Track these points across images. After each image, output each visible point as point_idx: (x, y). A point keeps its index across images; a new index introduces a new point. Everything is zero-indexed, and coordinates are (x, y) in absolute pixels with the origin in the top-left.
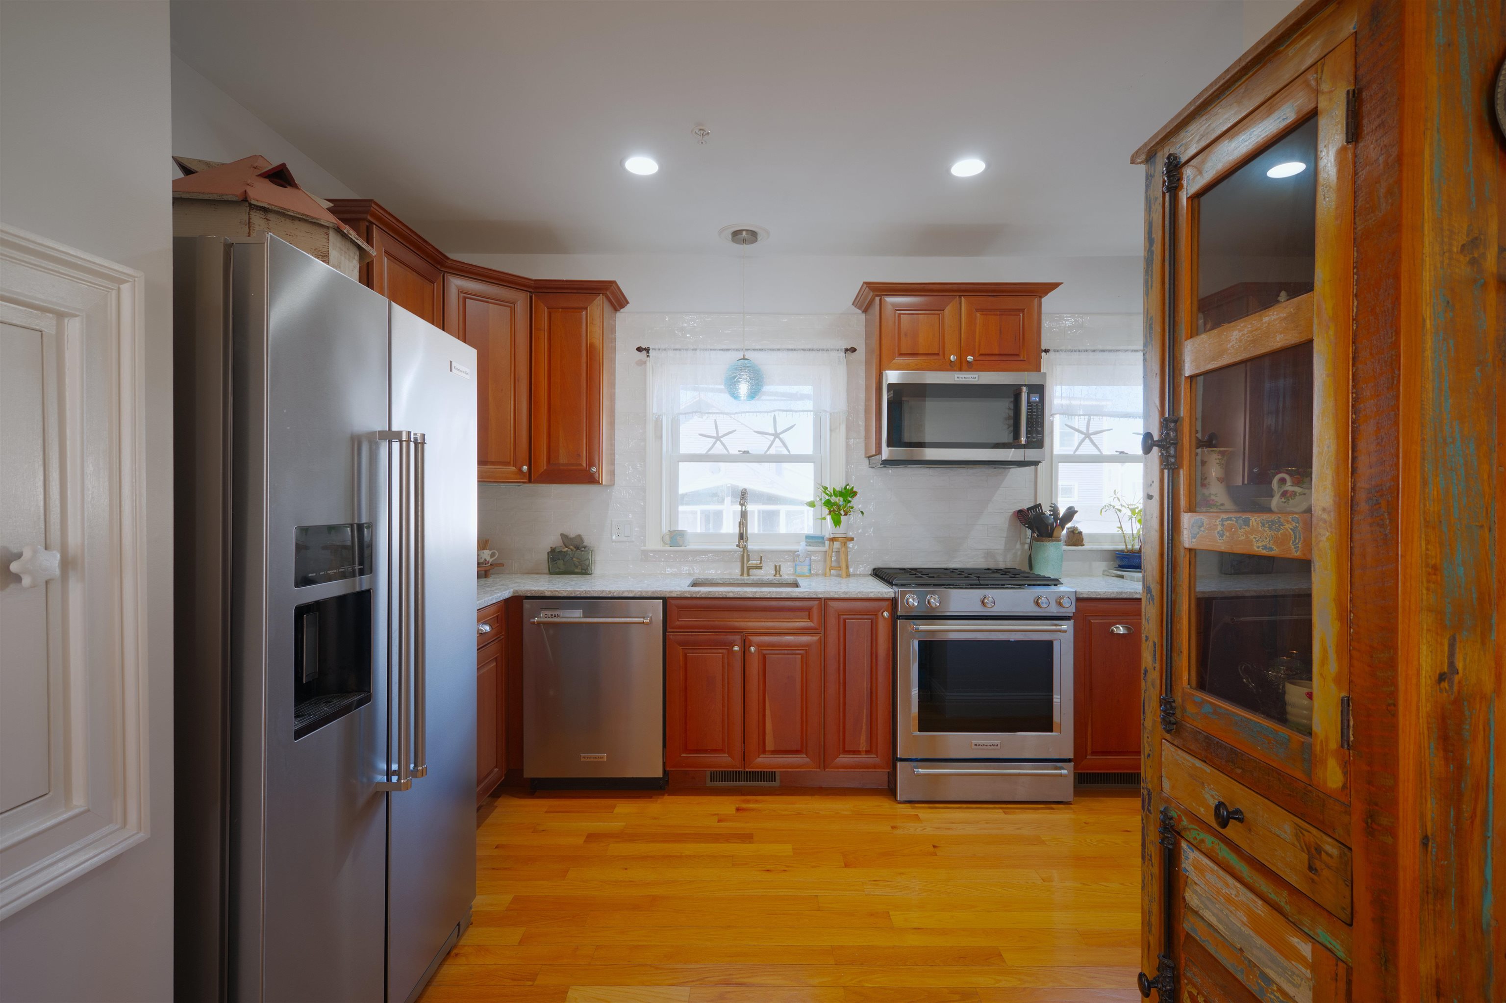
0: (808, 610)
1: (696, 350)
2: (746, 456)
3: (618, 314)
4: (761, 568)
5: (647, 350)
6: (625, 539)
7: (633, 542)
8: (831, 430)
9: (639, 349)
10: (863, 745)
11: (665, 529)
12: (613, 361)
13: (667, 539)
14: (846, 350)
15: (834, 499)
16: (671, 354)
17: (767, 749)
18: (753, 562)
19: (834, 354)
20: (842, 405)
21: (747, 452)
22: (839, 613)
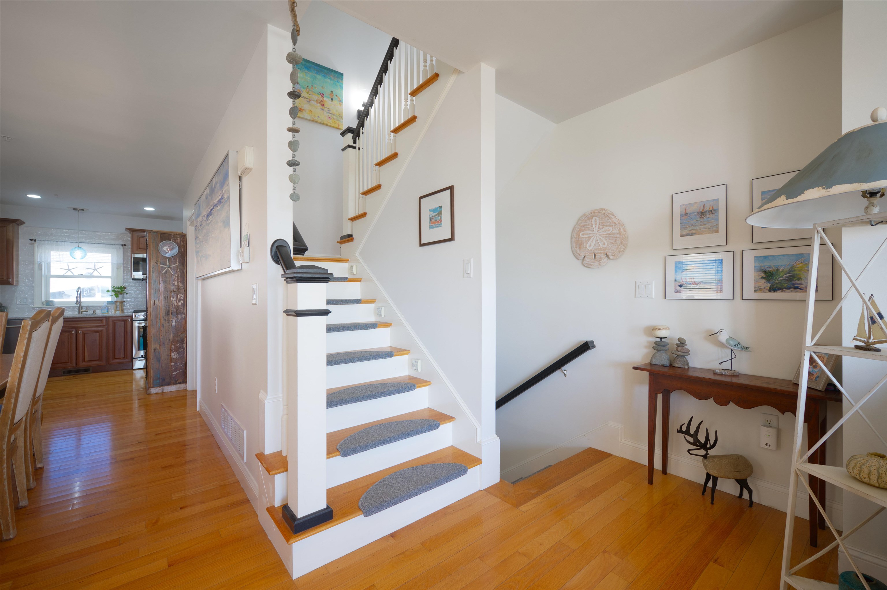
0: (102, 321)
1: (58, 241)
2: (82, 276)
3: (20, 227)
4: (87, 311)
5: (35, 240)
6: (24, 304)
7: (28, 305)
8: (117, 269)
9: (31, 240)
10: (122, 356)
11: (43, 299)
12: (18, 243)
13: (45, 303)
14: (122, 245)
15: (116, 290)
16: (46, 242)
17: (86, 360)
18: (84, 309)
19: (117, 246)
20: (121, 261)
21: (82, 275)
22: (113, 321)
